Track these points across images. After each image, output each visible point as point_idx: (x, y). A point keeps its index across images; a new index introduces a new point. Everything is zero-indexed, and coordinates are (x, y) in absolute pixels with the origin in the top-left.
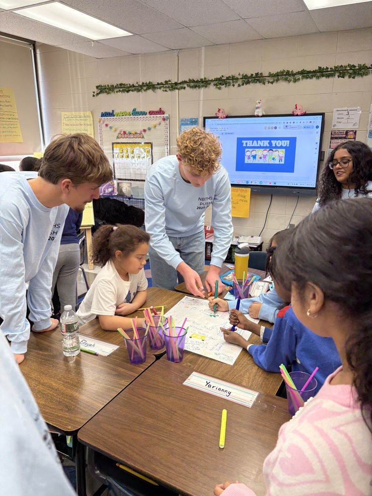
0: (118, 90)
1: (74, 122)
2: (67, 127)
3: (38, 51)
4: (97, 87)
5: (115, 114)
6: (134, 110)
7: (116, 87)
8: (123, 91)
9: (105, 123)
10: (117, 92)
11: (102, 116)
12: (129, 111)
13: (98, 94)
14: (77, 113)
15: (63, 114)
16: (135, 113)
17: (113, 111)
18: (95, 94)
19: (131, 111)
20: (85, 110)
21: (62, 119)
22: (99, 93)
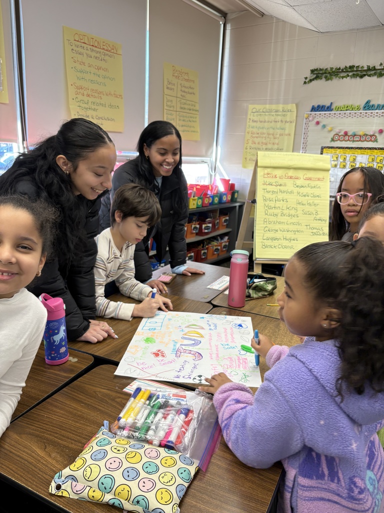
0: (345, 74)
1: (267, 118)
2: (254, 124)
3: (229, 27)
4: (312, 71)
5: (333, 107)
6: (368, 102)
7: (342, 71)
8: (354, 76)
9: (316, 120)
10: (343, 77)
11: (311, 111)
12: (358, 104)
13: (311, 81)
14: (274, 107)
15: (251, 107)
16: (368, 106)
17: (332, 103)
18: (307, 81)
19: (363, 104)
20: (286, 102)
21: (249, 112)
22: (313, 80)
